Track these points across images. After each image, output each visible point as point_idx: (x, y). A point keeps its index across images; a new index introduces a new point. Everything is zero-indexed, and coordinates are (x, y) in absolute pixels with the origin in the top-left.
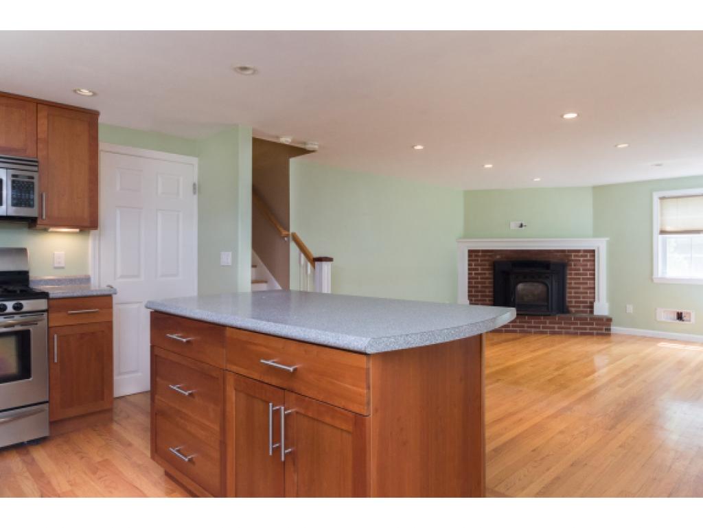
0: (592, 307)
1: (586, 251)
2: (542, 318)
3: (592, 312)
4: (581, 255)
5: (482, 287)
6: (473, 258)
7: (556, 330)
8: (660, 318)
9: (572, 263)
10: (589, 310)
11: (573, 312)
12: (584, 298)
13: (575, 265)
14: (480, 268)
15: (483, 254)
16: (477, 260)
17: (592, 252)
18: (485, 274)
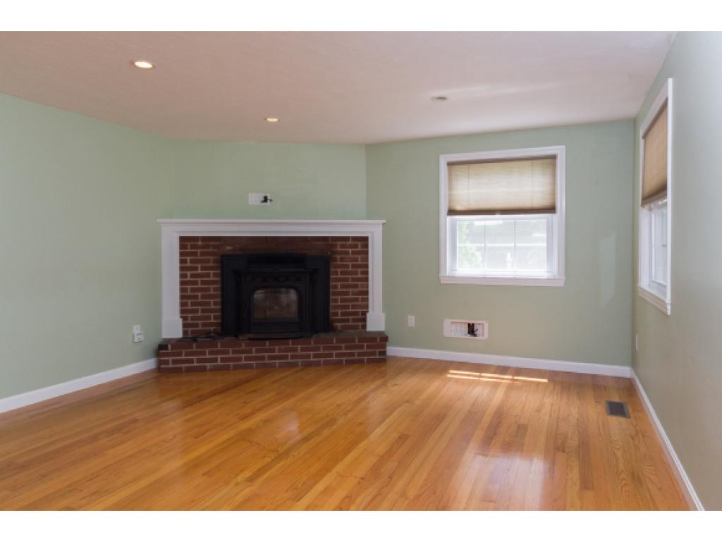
0: (364, 320)
1: (355, 239)
3: (364, 327)
4: (350, 245)
5: (203, 297)
6: (189, 250)
7: (312, 359)
8: (447, 334)
9: (338, 257)
10: (360, 324)
11: (339, 328)
12: (354, 307)
13: (342, 260)
14: (199, 266)
15: (204, 243)
16: (195, 254)
17: (364, 240)
18: (208, 275)
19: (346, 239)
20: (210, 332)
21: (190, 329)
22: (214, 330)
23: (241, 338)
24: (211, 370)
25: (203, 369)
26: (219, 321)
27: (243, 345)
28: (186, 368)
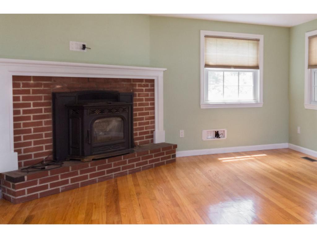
0: (152, 136)
1: (147, 81)
2: (107, 160)
3: (152, 141)
4: (144, 84)
5: (35, 130)
6: (21, 88)
7: (135, 168)
8: (204, 139)
9: (137, 93)
10: (150, 139)
11: (138, 144)
12: (146, 128)
13: (139, 95)
14: (32, 102)
15: (36, 82)
16: (28, 92)
17: (152, 82)
18: (40, 111)
19: (141, 80)
20: (43, 161)
21: (23, 161)
22: (46, 158)
23: (85, 160)
24: (62, 191)
25: (56, 192)
26: (51, 150)
27: (89, 165)
28: (41, 194)
